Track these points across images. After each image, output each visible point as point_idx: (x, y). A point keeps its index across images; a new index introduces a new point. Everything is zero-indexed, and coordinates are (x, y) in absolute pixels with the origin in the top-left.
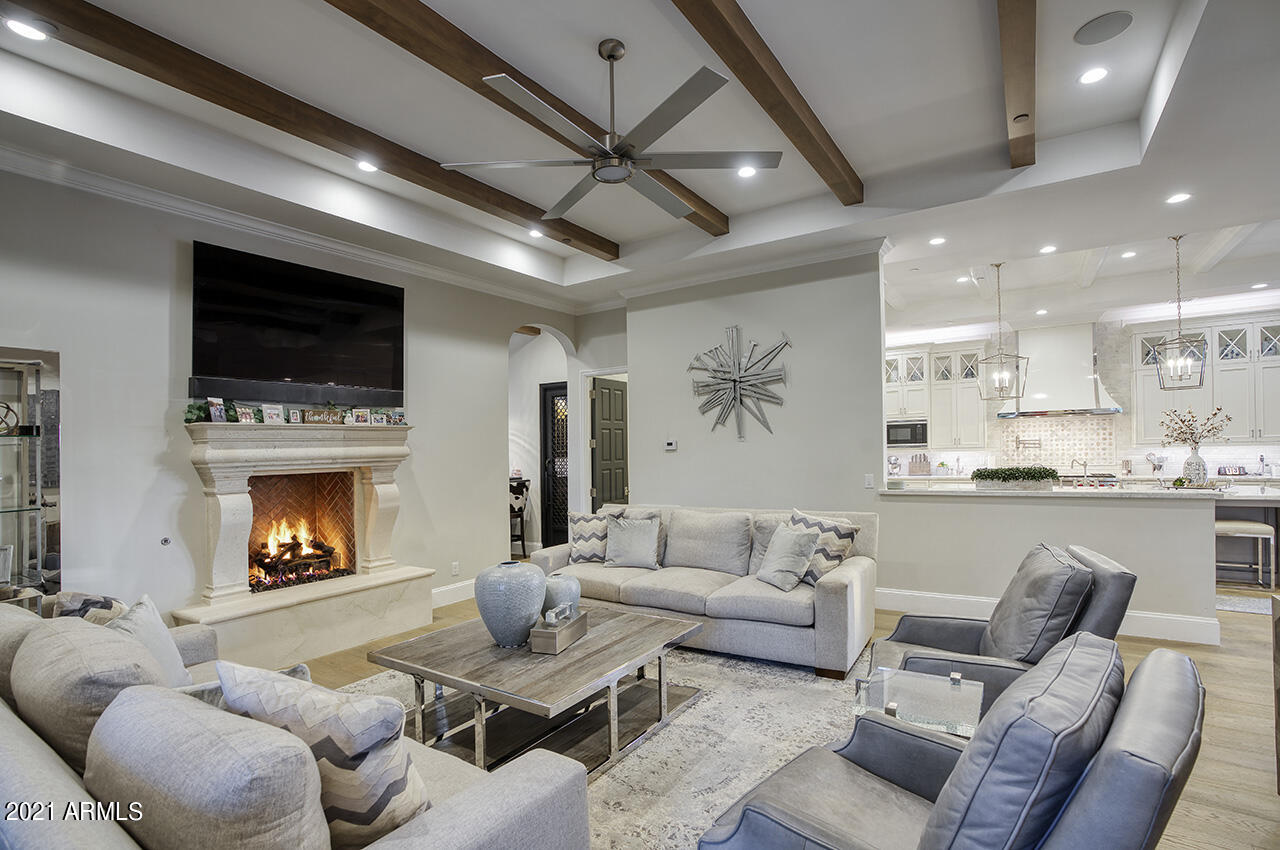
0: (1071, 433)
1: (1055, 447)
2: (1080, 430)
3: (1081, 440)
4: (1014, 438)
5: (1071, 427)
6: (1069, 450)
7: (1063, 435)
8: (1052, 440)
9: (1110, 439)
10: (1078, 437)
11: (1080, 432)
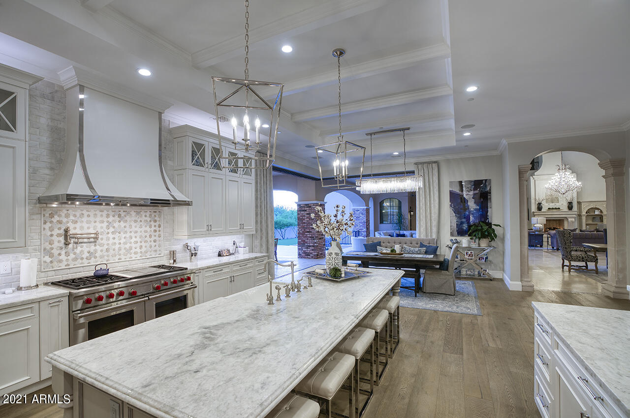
0: (127, 225)
1: (111, 241)
2: (136, 221)
3: (136, 232)
4: (62, 232)
5: (128, 218)
6: (125, 243)
7: (120, 226)
8: (108, 233)
9: (159, 231)
10: (134, 229)
11: (135, 224)
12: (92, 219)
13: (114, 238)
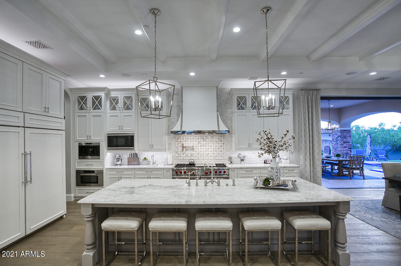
0: (207, 143)
1: (200, 150)
2: (211, 141)
3: (211, 146)
4: (181, 145)
5: (207, 140)
6: (206, 151)
7: (203, 143)
8: (198, 146)
9: (224, 146)
10: (210, 145)
11: (211, 143)
12: (192, 140)
13: (201, 149)
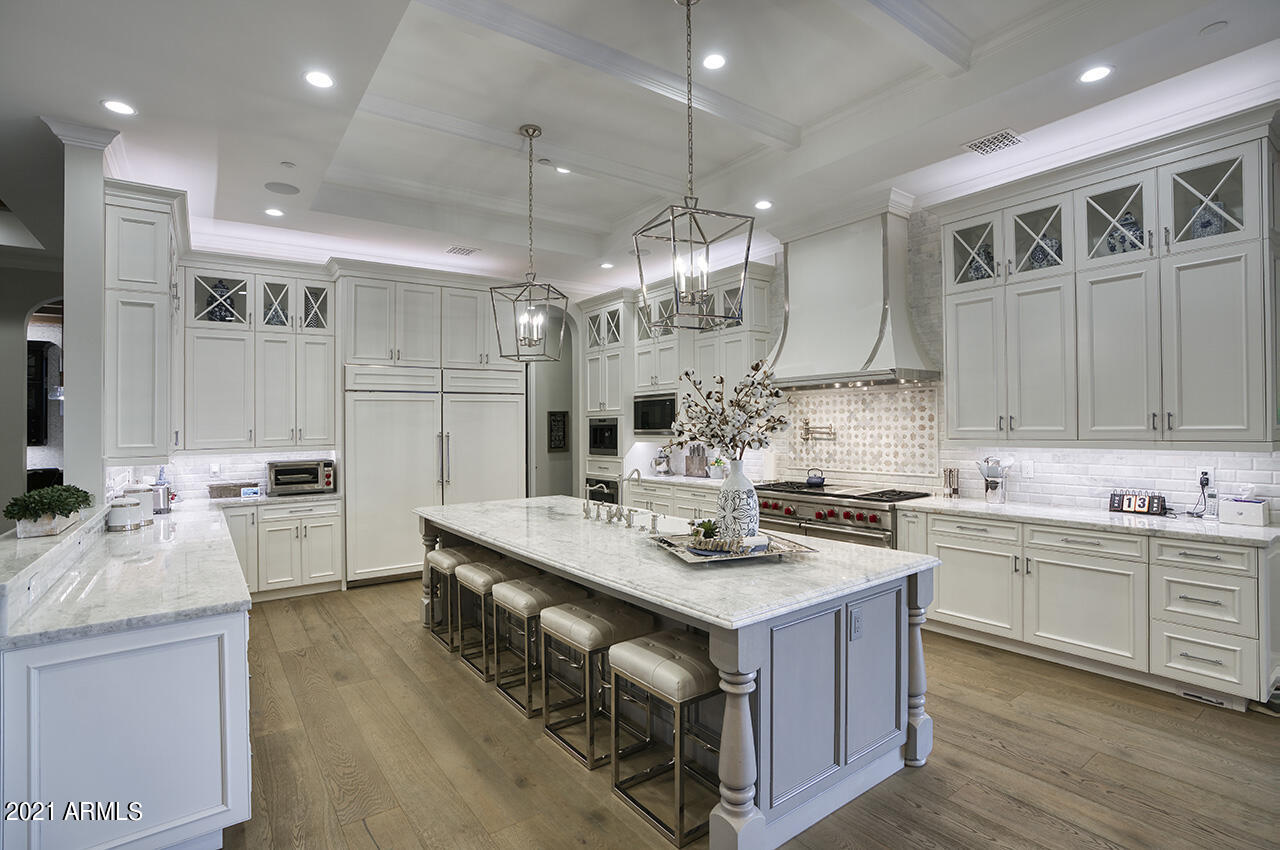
0: (875, 415)
1: (853, 440)
2: (888, 410)
3: (888, 428)
4: (803, 423)
5: (875, 405)
6: (872, 445)
7: (864, 418)
8: (849, 428)
9: (931, 428)
10: (885, 423)
11: (887, 414)
12: (831, 407)
13: (856, 436)
